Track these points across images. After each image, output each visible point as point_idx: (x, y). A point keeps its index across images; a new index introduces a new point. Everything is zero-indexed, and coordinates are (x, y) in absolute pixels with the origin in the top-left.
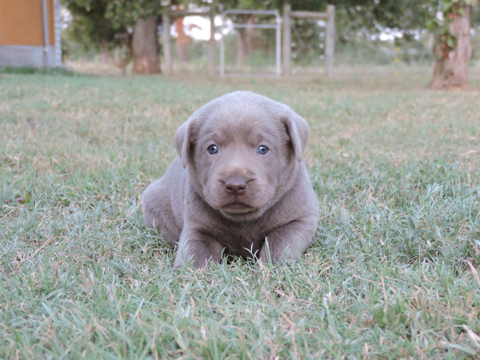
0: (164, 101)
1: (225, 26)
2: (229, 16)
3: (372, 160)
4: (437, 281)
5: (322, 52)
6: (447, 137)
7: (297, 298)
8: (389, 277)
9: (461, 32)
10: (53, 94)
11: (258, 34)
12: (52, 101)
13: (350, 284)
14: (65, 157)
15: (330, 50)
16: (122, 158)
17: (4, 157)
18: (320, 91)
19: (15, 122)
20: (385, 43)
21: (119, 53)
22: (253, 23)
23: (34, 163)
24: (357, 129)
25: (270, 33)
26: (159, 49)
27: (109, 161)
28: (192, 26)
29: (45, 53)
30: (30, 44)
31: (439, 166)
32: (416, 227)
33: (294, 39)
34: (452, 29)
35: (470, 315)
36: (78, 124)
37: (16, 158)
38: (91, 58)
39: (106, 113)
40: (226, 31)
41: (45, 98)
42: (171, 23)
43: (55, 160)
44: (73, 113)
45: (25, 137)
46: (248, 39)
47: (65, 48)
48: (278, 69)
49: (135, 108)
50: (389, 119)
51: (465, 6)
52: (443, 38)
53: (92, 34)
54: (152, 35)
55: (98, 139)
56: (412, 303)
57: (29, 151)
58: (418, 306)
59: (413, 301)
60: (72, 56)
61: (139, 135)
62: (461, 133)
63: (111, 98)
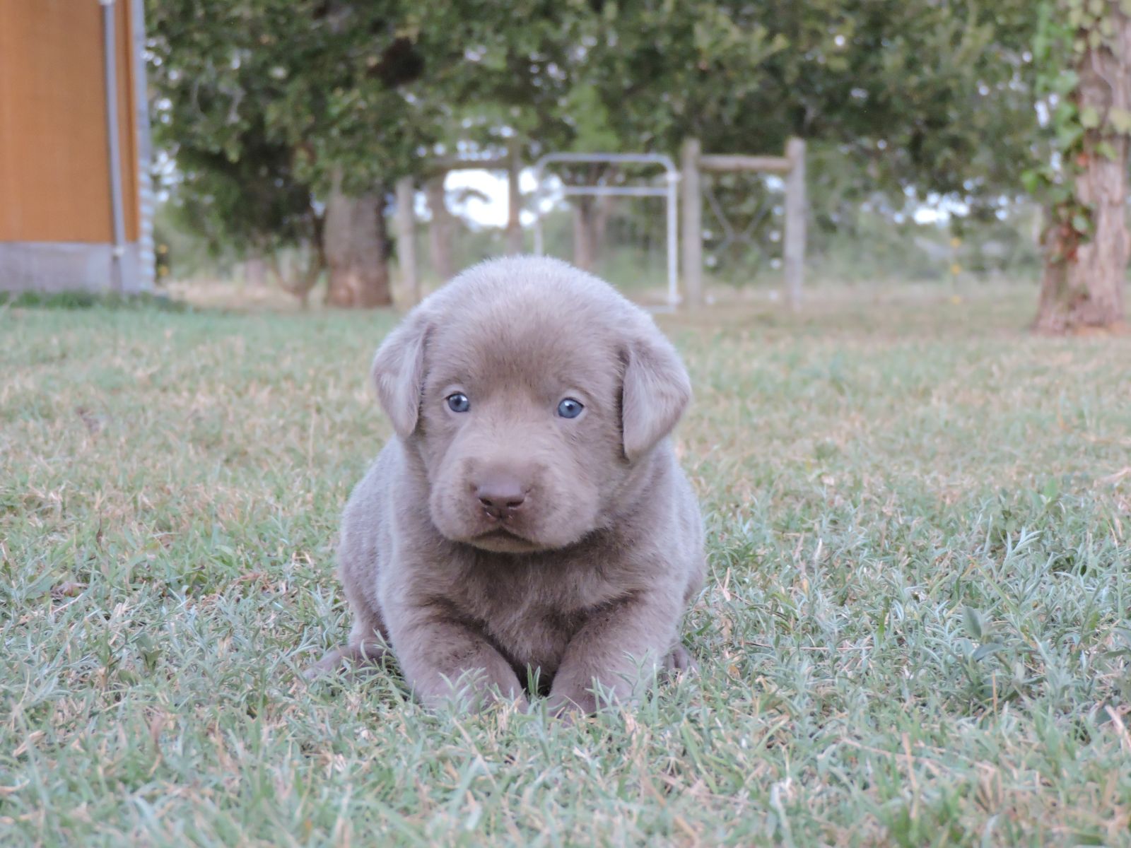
1: (546, 193)
2: (555, 168)
3: (891, 491)
4: (1037, 751)
5: (777, 252)
6: (1071, 440)
7: (711, 792)
8: (927, 744)
9: (1105, 198)
10: (136, 353)
11: (625, 210)
12: (135, 368)
13: (834, 760)
14: (169, 493)
15: (795, 247)
16: (302, 492)
17: (26, 495)
18: (771, 339)
19: (48, 416)
20: (927, 229)
21: (293, 259)
22: (611, 183)
23: (96, 507)
24: (857, 424)
25: (655, 208)
26: (388, 248)
27: (272, 501)
29: (115, 259)
30: (79, 239)
31: (1046, 499)
32: (984, 630)
33: (708, 220)
34: (1083, 191)
35: (1111, 825)
36: (198, 420)
37: (52, 495)
38: (226, 272)
39: (263, 395)
40: (546, 205)
41: (118, 361)
42: (417, 187)
43: (145, 499)
44: (185, 394)
45: (71, 451)
46: (600, 225)
47: (163, 249)
48: (672, 294)
49: (331, 381)
50: (934, 401)
51: (1113, 136)
52: (1063, 213)
53: (227, 215)
54: (371, 216)
55: (245, 453)
56: (978, 800)
57: (84, 480)
58: (992, 807)
59: (980, 795)
60: (179, 269)
61: (341, 444)
62: (1103, 430)
63: (275, 361)
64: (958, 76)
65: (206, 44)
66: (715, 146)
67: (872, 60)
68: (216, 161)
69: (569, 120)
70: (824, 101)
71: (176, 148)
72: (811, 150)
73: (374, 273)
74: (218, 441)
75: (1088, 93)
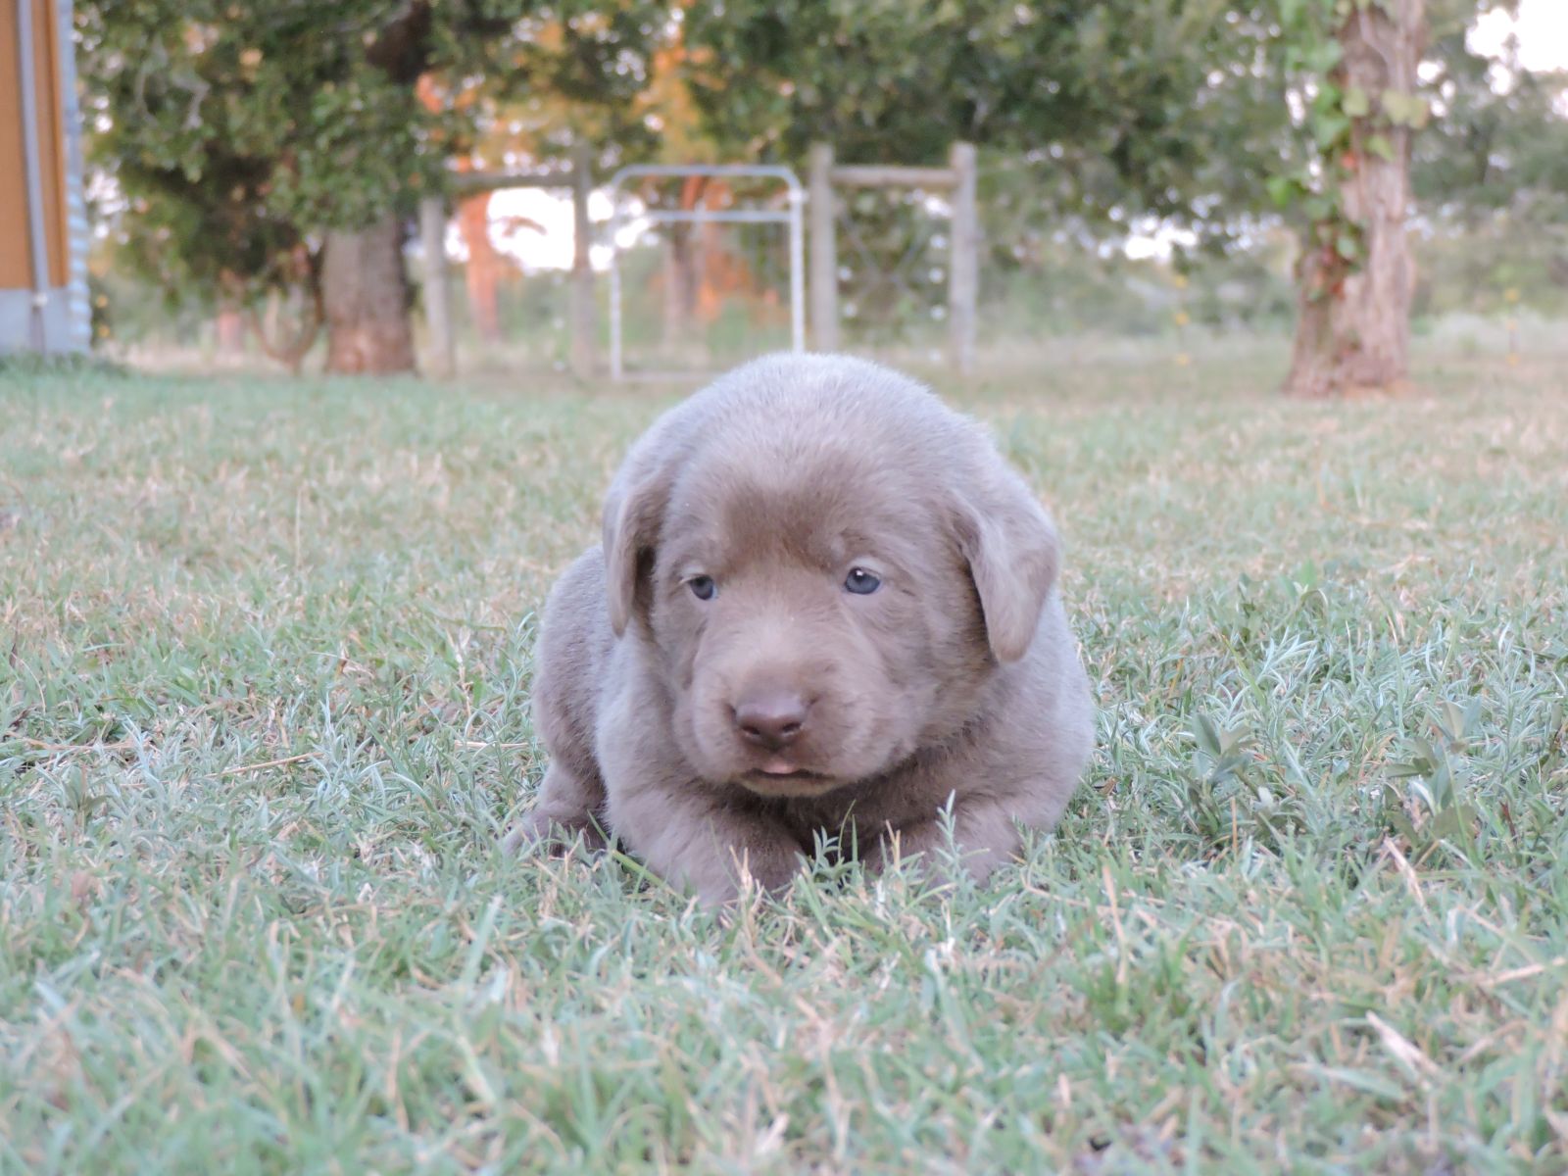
0: (425, 440)
1: (625, 220)
2: (634, 187)
3: (1092, 583)
4: (1290, 899)
5: (939, 295)
6: (1337, 523)
8: (1139, 894)
9: (1380, 212)
11: (731, 245)
12: (61, 447)
13: (1012, 916)
14: (107, 600)
15: (963, 291)
16: (288, 596)
20: (1143, 267)
21: (281, 312)
22: (714, 207)
23: (6, 620)
25: (769, 240)
26: (409, 296)
27: (247, 607)
28: (516, 223)
29: (36, 310)
31: (1302, 589)
32: (1224, 746)
33: (846, 256)
34: (1351, 201)
35: (1390, 991)
36: (148, 513)
38: (187, 334)
39: (238, 481)
40: (625, 238)
41: (39, 439)
42: (448, 212)
43: (74, 609)
44: (130, 480)
46: (699, 263)
47: (102, 302)
49: (331, 461)
50: (1151, 478)
51: (1389, 128)
52: (1324, 233)
53: (189, 252)
54: (387, 253)
55: (211, 554)
56: (1210, 964)
58: (1229, 972)
59: (1213, 958)
60: (125, 330)
61: (345, 541)
62: (1380, 511)
63: (254, 436)
64: (1178, 60)
65: (153, 20)
66: (853, 154)
67: (1065, 37)
68: (171, 180)
69: (653, 123)
70: (1000, 93)
71: (117, 164)
72: (981, 161)
73: (391, 332)
74: (175, 537)
75: (1357, 72)
